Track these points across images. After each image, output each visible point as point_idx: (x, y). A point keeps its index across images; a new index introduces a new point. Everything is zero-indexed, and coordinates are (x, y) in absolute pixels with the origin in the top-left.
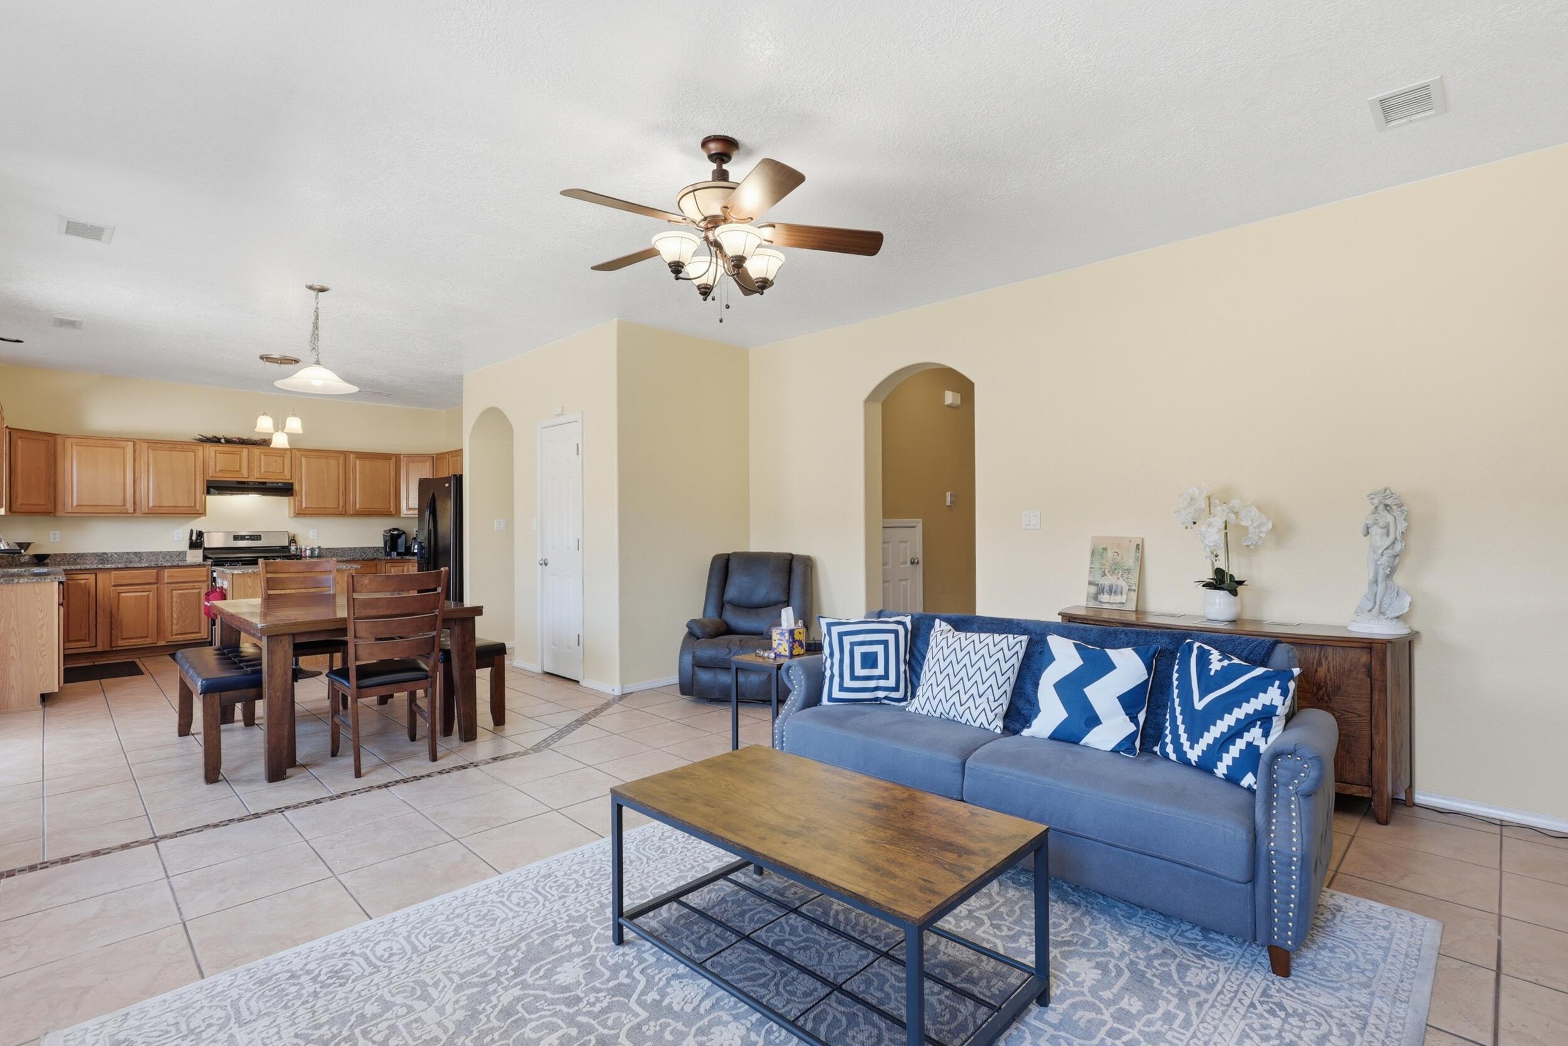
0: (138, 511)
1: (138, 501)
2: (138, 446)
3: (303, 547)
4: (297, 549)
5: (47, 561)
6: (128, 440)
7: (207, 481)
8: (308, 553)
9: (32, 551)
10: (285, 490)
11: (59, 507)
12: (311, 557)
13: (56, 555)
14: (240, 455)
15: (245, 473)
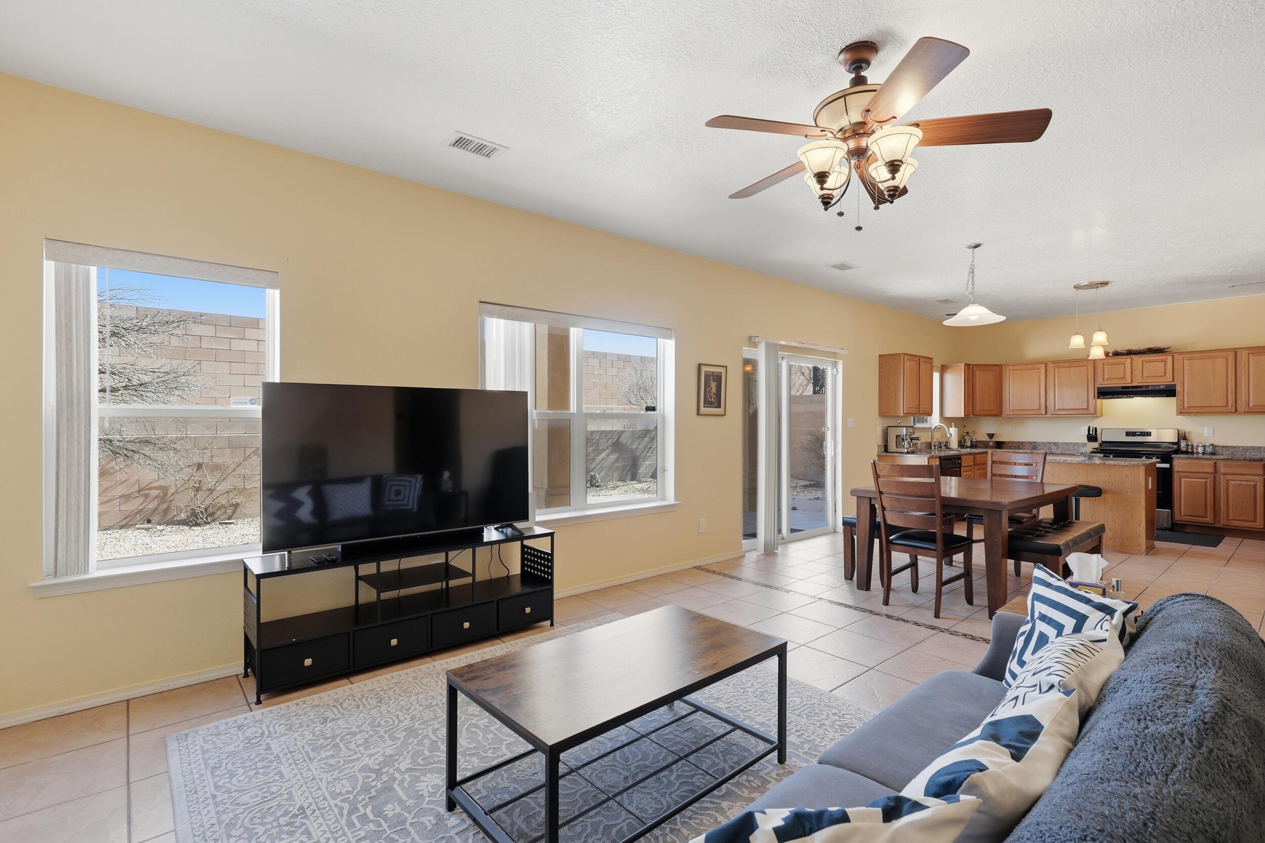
0: (1048, 413)
1: (1048, 406)
2: (1048, 367)
3: (1195, 445)
4: (1188, 445)
5: (1004, 446)
6: (1042, 363)
7: (1098, 388)
8: (1200, 450)
9: (995, 439)
10: (1169, 392)
11: (1004, 412)
12: (1204, 453)
13: (1009, 442)
14: (1124, 364)
15: (1128, 379)
